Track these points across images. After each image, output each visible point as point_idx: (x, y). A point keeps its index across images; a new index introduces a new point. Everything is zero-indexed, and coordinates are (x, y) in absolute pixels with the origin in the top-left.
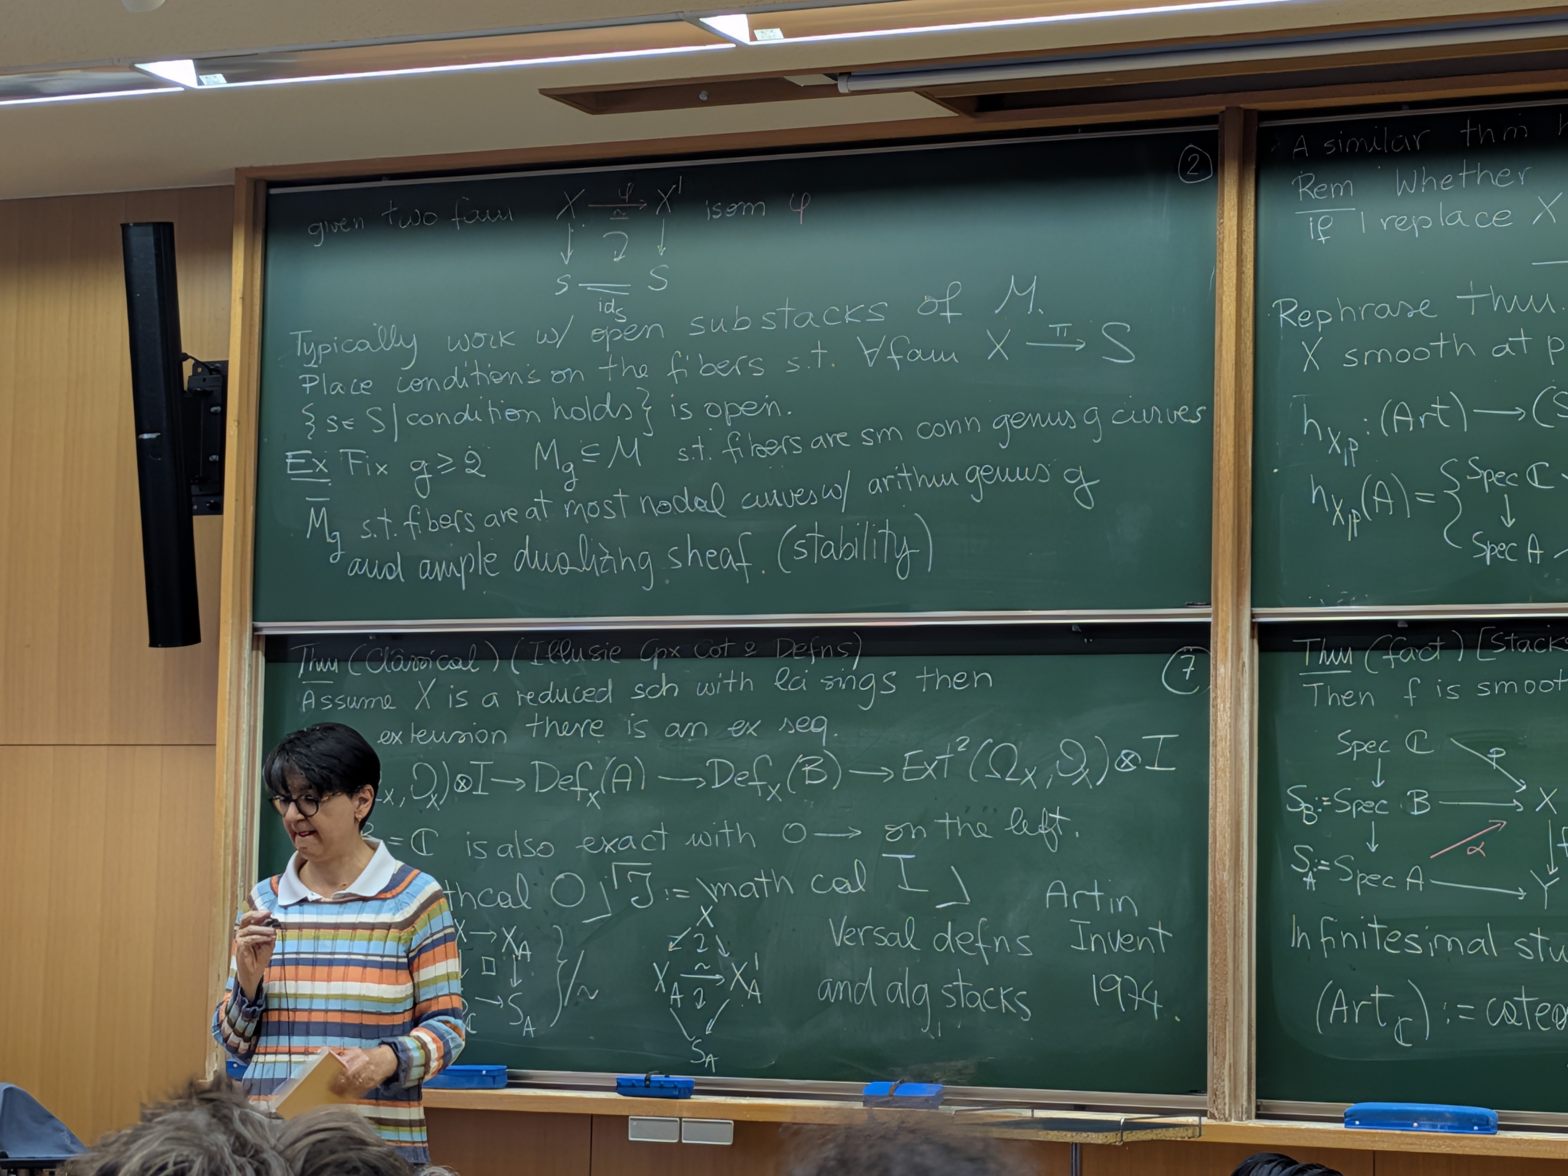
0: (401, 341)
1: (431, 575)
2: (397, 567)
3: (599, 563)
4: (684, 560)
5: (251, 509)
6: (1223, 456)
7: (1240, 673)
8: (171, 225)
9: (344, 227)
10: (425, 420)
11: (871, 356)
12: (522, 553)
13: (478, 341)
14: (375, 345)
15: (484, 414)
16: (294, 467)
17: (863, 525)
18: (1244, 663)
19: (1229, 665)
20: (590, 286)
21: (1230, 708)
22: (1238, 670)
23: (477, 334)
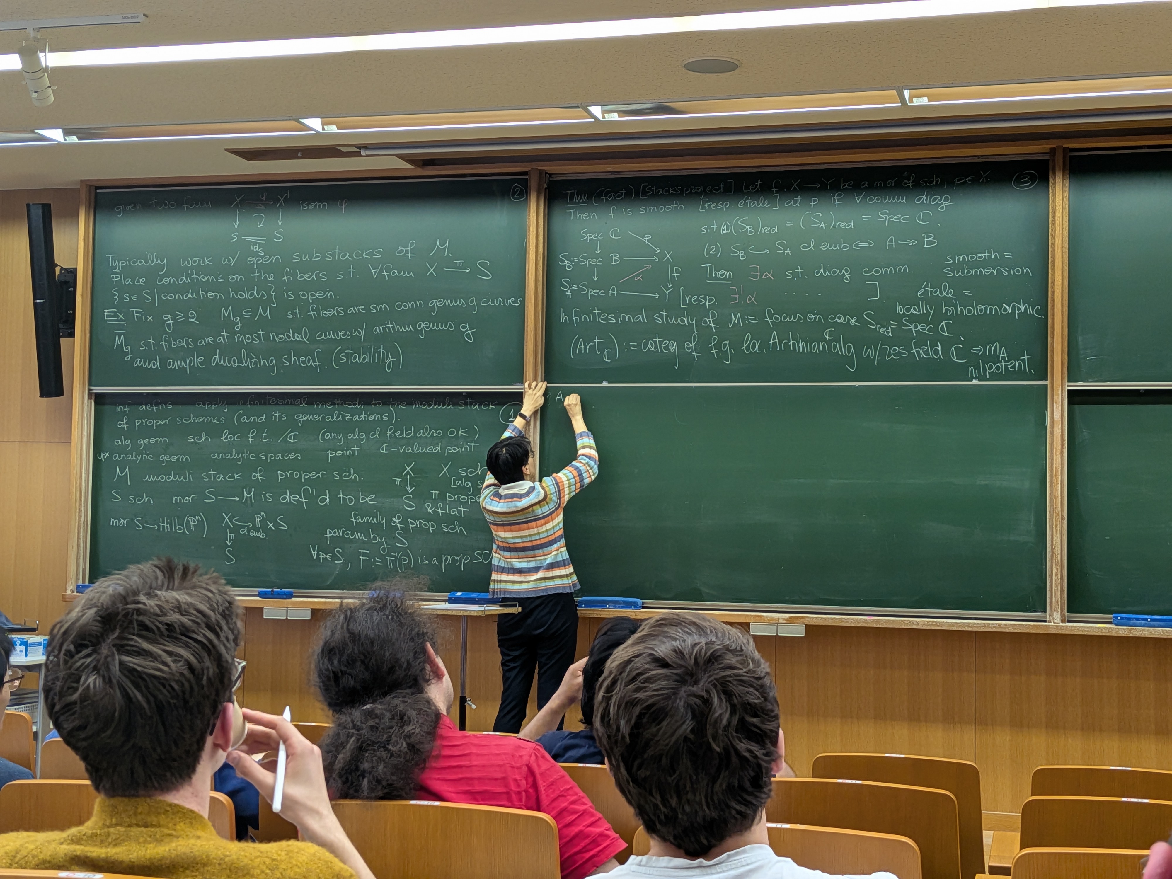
0: (159, 261)
1: (173, 366)
2: (157, 362)
3: (251, 362)
4: (290, 362)
5: (88, 335)
6: (529, 320)
8: (49, 205)
9: (133, 208)
10: (171, 297)
11: (375, 272)
12: (215, 358)
13: (195, 262)
14: (147, 262)
15: (198, 294)
16: (108, 316)
17: (371, 348)
20: (247, 238)
23: (195, 259)
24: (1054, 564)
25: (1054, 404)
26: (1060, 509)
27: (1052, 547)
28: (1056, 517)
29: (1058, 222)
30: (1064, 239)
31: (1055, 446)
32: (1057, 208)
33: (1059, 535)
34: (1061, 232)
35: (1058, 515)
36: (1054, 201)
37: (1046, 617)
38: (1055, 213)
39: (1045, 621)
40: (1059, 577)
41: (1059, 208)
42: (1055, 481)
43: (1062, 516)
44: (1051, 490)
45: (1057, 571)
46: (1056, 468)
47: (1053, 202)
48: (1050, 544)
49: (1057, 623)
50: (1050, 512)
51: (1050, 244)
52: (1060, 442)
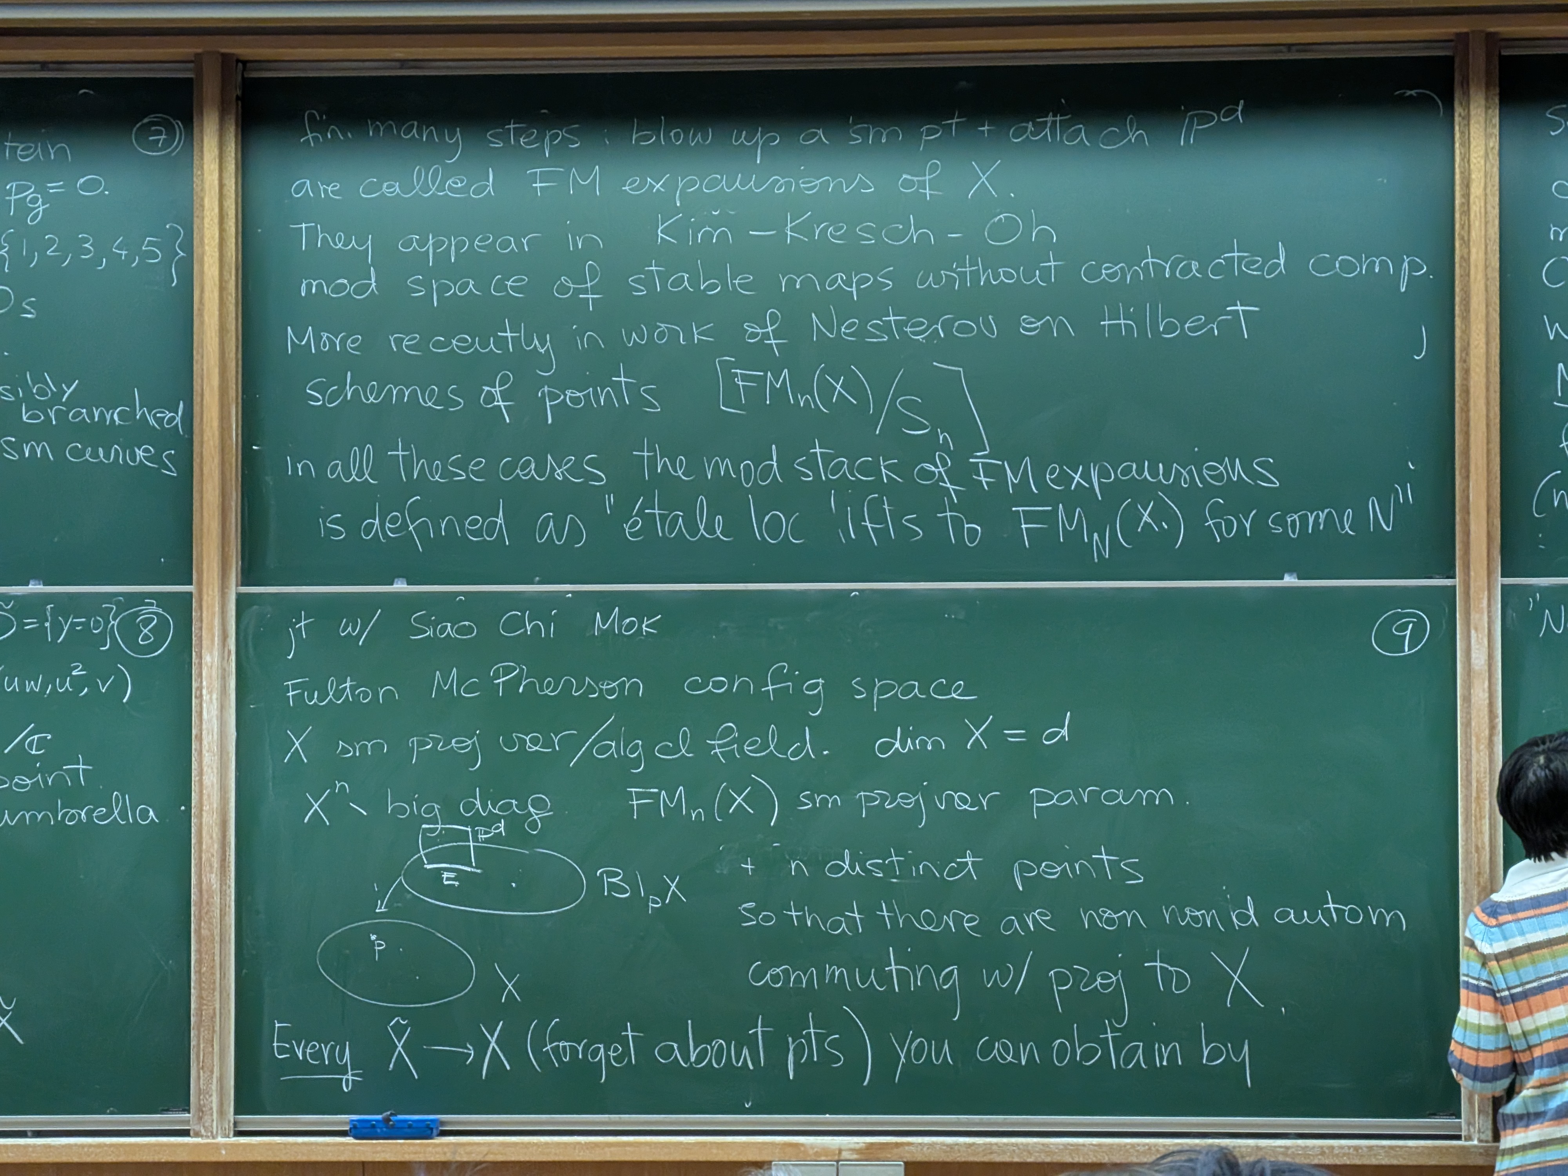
18: (229, 652)
19: (216, 653)
21: (217, 699)
22: (223, 658)
25: (1473, 632)
29: (1476, 208)
30: (1489, 248)
31: (1475, 730)
32: (1473, 176)
34: (1483, 232)
36: (1466, 159)
37: (1459, 1126)
38: (1467, 186)
39: (1458, 1138)
41: (1477, 177)
44: (1467, 833)
49: (1487, 1142)
52: (1486, 721)
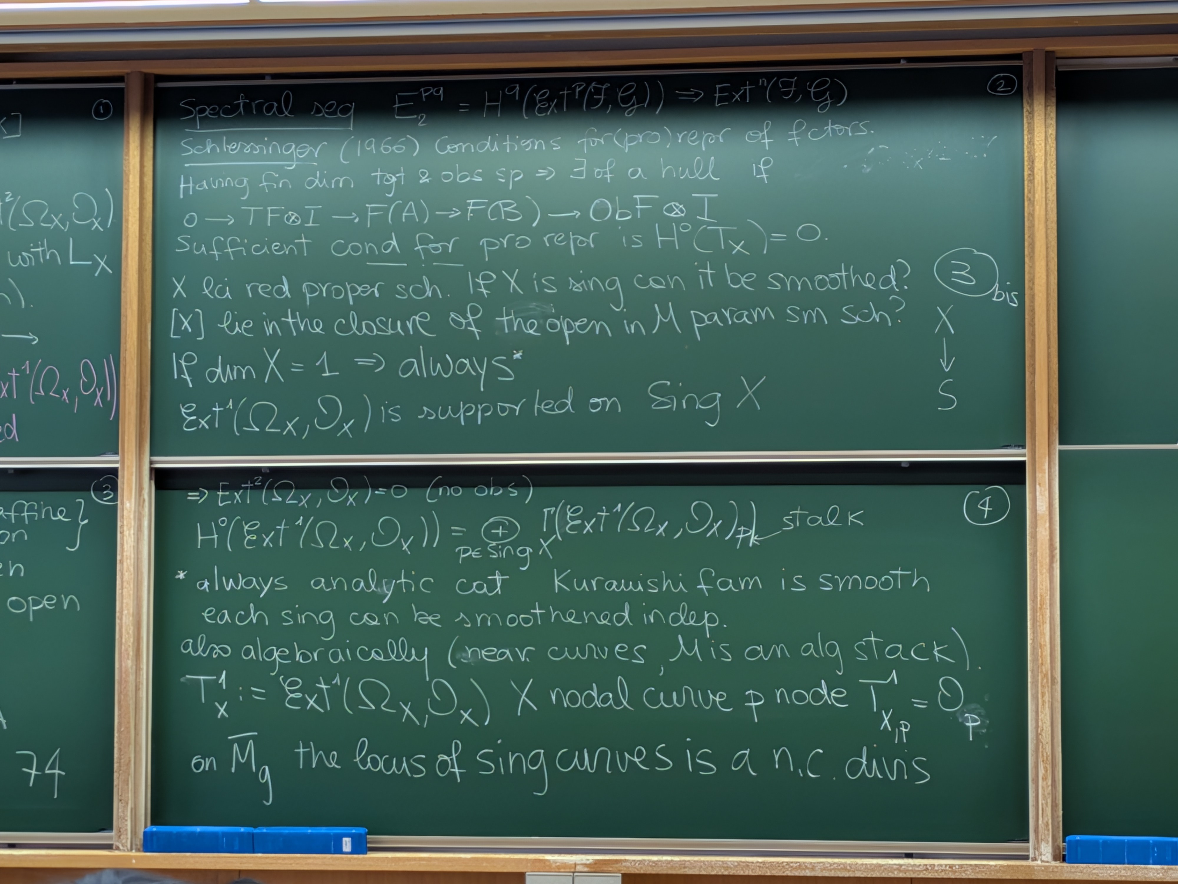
7: (141, 507)
18: (144, 500)
19: (133, 500)
21: (134, 534)
22: (139, 505)
24: (1040, 760)
25: (1038, 486)
26: (1048, 665)
27: (1037, 731)
28: (1042, 680)
29: (1039, 176)
30: (1049, 206)
31: (1039, 558)
32: (1036, 154)
33: (1047, 711)
34: (1044, 196)
35: (1046, 675)
36: (1031, 142)
37: (1028, 850)
38: (1033, 162)
39: (1026, 858)
40: (1050, 783)
41: (1039, 155)
42: (1039, 618)
43: (1053, 678)
44: (1034, 633)
45: (1046, 771)
46: (1041, 596)
47: (1029, 143)
48: (1034, 725)
49: (1048, 862)
50: (1032, 672)
51: (1026, 214)
52: (1048, 551)
